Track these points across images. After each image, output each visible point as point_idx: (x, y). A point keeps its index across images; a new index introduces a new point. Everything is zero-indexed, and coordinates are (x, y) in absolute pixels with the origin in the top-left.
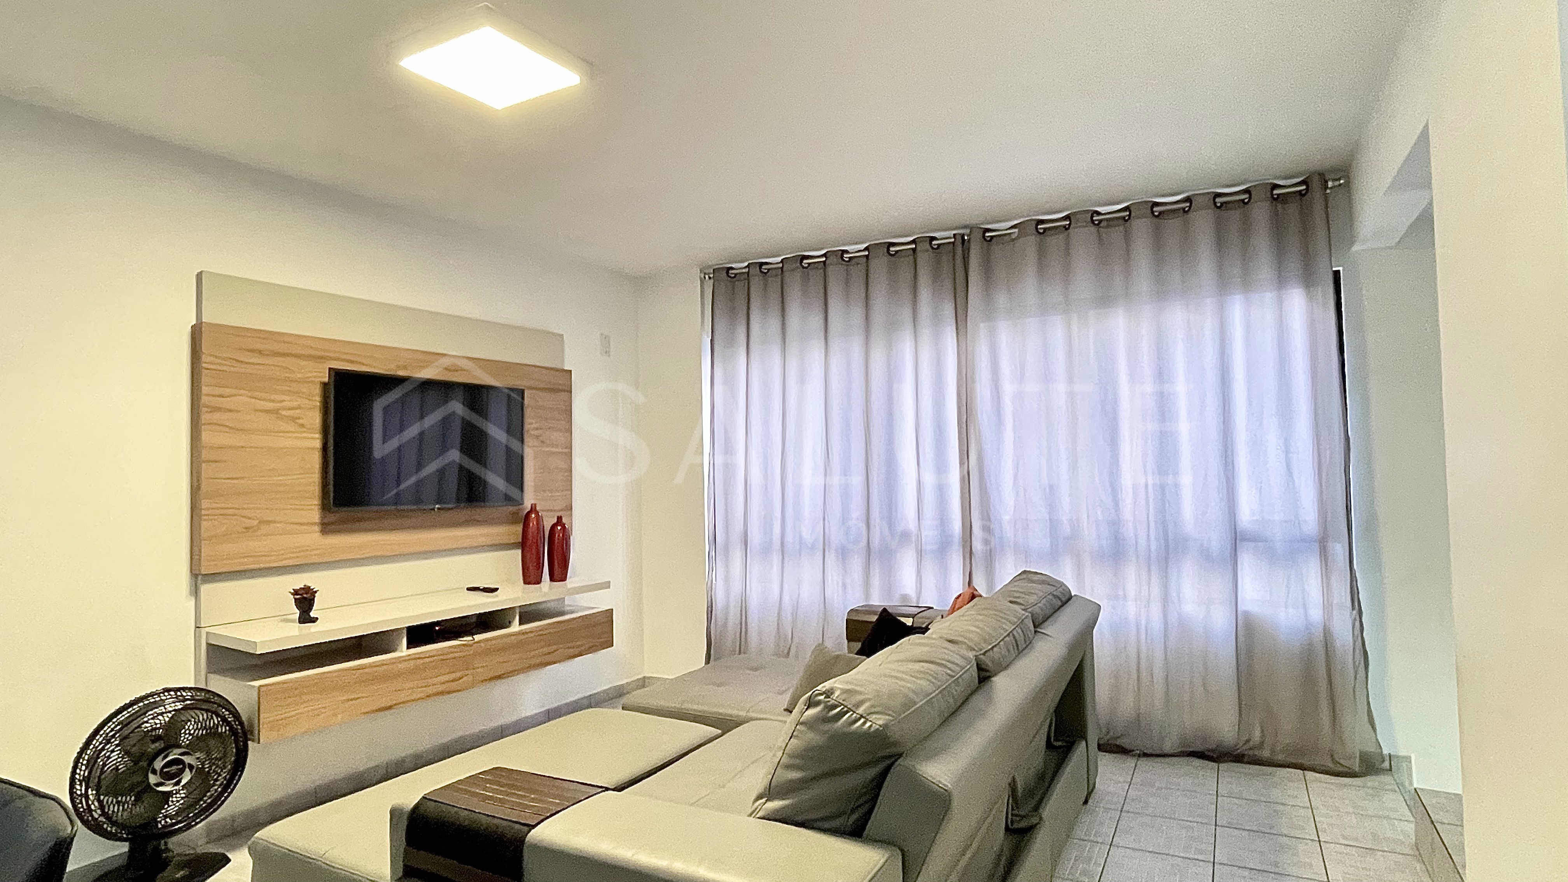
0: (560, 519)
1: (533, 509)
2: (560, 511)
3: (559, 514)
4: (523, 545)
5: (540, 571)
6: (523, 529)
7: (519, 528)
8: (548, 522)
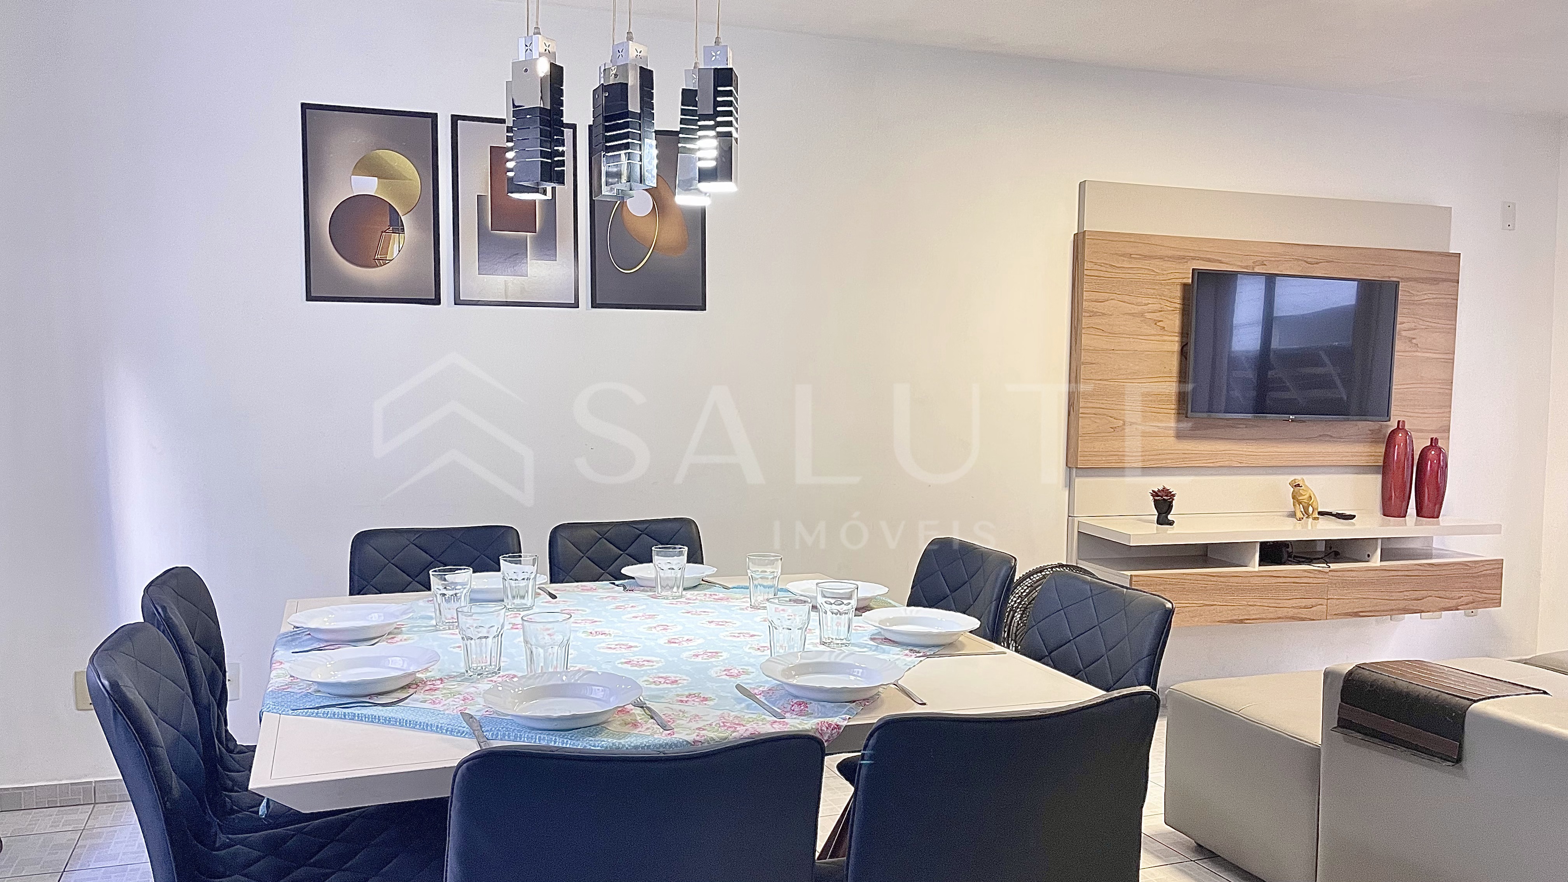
0: (1434, 441)
1: (1400, 427)
2: (1435, 431)
3: (1434, 436)
4: (1385, 469)
5: (1405, 503)
6: (1386, 450)
7: (1382, 449)
8: (1420, 444)
